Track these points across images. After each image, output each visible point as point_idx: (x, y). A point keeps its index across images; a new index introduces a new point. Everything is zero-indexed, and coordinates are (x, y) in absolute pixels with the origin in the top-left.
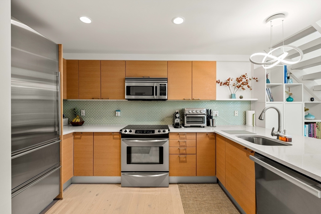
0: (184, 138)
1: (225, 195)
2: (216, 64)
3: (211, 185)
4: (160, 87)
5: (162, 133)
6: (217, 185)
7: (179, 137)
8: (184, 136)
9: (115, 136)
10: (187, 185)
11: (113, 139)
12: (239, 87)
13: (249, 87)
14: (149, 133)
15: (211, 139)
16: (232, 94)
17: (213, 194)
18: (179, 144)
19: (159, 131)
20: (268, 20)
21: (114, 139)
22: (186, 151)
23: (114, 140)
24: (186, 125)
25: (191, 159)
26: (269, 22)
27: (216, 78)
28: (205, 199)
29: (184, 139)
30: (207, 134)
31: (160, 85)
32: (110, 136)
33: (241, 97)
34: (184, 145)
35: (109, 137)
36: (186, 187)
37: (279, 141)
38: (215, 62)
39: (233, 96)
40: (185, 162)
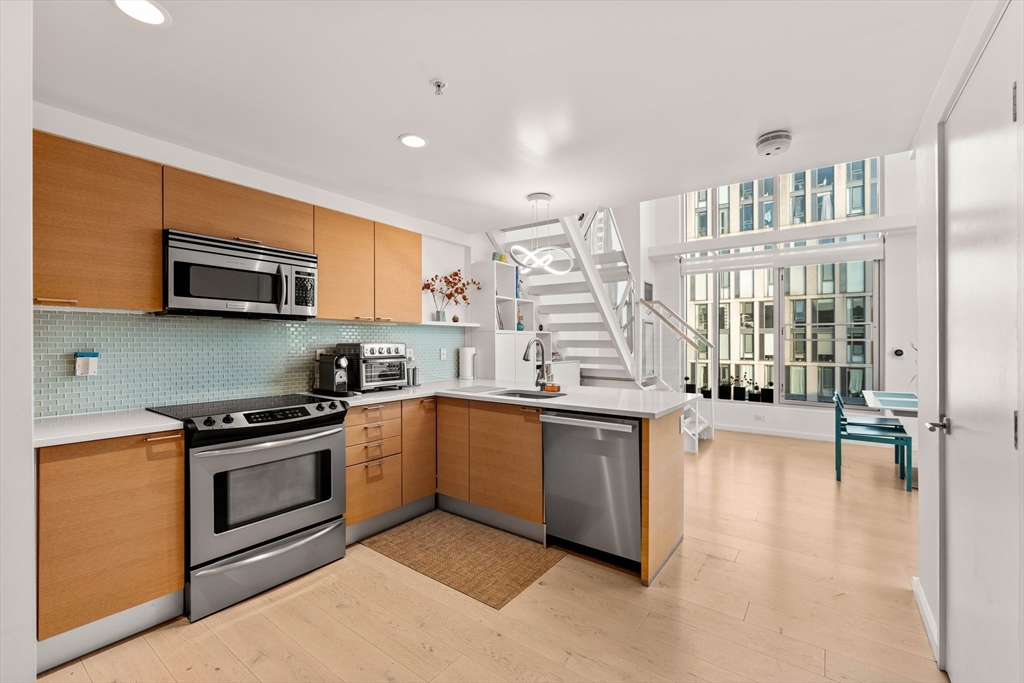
0: (376, 418)
1: (465, 520)
2: (421, 240)
3: (428, 516)
4: (296, 278)
5: (327, 411)
6: (438, 511)
7: (367, 415)
8: (378, 413)
9: (157, 449)
10: (384, 535)
11: (149, 459)
12: (449, 296)
13: (465, 298)
14: (293, 417)
15: (428, 411)
16: (438, 312)
17: (444, 526)
18: (367, 435)
19: (320, 408)
20: (531, 196)
21: (151, 457)
22: (381, 450)
23: (154, 463)
24: (365, 385)
25: (391, 468)
26: (533, 202)
27: (419, 272)
28: (440, 540)
29: (376, 420)
30: (422, 400)
31: (297, 273)
32: (134, 450)
33: (455, 320)
34: (378, 437)
35: (126, 455)
36: (385, 539)
37: (544, 393)
38: (420, 235)
39: (441, 315)
40: (379, 478)
